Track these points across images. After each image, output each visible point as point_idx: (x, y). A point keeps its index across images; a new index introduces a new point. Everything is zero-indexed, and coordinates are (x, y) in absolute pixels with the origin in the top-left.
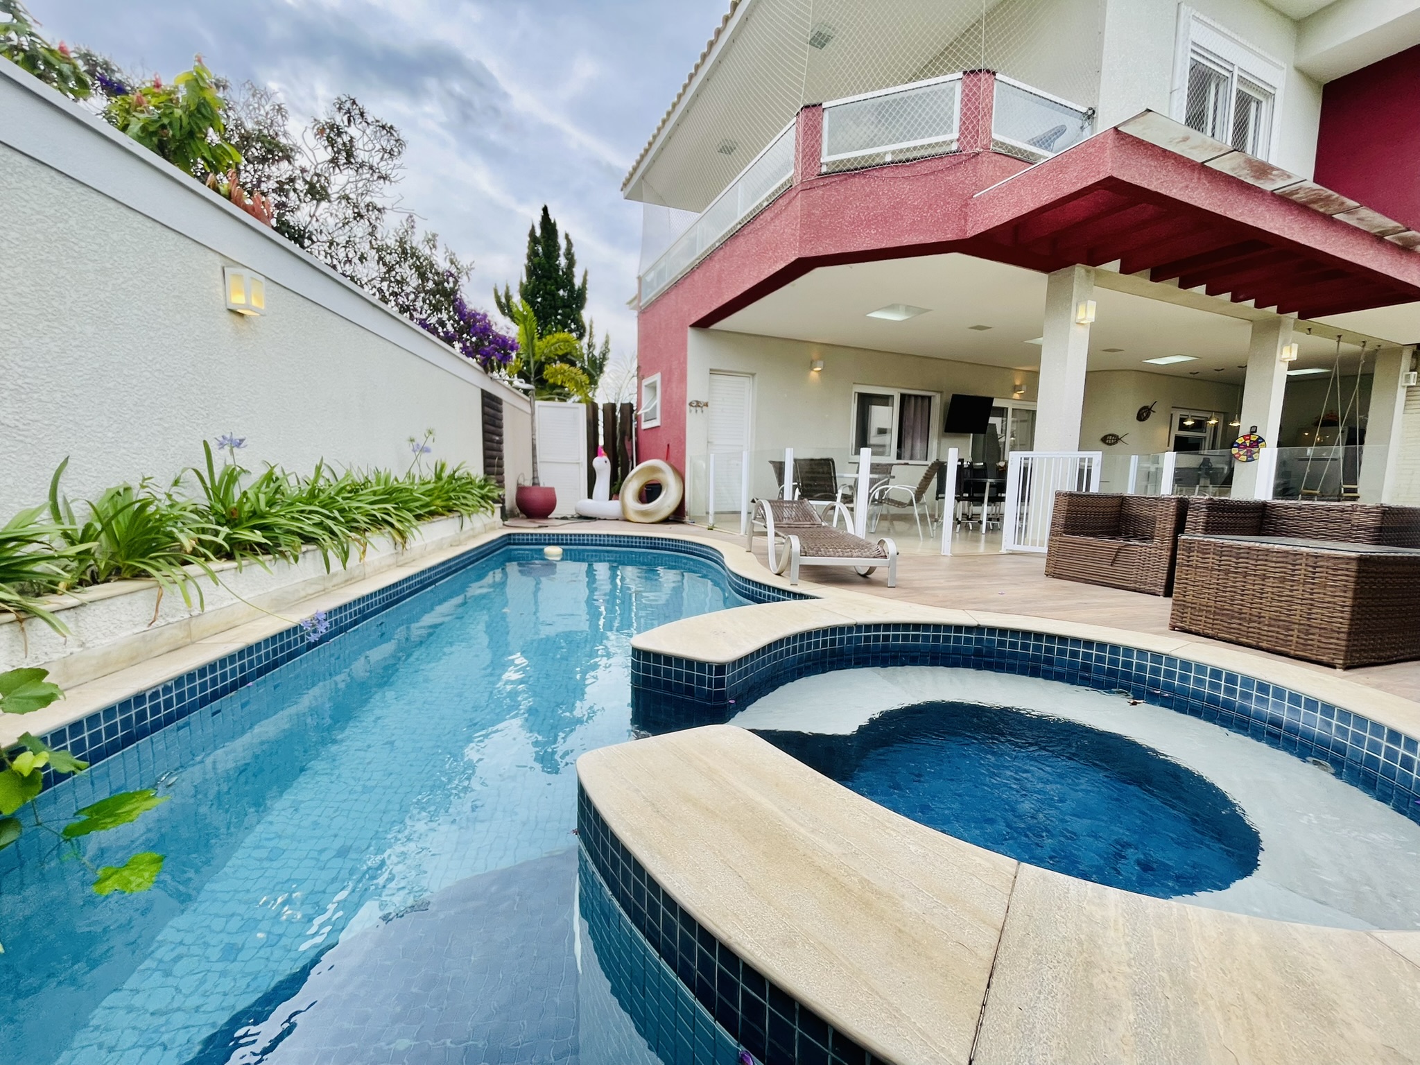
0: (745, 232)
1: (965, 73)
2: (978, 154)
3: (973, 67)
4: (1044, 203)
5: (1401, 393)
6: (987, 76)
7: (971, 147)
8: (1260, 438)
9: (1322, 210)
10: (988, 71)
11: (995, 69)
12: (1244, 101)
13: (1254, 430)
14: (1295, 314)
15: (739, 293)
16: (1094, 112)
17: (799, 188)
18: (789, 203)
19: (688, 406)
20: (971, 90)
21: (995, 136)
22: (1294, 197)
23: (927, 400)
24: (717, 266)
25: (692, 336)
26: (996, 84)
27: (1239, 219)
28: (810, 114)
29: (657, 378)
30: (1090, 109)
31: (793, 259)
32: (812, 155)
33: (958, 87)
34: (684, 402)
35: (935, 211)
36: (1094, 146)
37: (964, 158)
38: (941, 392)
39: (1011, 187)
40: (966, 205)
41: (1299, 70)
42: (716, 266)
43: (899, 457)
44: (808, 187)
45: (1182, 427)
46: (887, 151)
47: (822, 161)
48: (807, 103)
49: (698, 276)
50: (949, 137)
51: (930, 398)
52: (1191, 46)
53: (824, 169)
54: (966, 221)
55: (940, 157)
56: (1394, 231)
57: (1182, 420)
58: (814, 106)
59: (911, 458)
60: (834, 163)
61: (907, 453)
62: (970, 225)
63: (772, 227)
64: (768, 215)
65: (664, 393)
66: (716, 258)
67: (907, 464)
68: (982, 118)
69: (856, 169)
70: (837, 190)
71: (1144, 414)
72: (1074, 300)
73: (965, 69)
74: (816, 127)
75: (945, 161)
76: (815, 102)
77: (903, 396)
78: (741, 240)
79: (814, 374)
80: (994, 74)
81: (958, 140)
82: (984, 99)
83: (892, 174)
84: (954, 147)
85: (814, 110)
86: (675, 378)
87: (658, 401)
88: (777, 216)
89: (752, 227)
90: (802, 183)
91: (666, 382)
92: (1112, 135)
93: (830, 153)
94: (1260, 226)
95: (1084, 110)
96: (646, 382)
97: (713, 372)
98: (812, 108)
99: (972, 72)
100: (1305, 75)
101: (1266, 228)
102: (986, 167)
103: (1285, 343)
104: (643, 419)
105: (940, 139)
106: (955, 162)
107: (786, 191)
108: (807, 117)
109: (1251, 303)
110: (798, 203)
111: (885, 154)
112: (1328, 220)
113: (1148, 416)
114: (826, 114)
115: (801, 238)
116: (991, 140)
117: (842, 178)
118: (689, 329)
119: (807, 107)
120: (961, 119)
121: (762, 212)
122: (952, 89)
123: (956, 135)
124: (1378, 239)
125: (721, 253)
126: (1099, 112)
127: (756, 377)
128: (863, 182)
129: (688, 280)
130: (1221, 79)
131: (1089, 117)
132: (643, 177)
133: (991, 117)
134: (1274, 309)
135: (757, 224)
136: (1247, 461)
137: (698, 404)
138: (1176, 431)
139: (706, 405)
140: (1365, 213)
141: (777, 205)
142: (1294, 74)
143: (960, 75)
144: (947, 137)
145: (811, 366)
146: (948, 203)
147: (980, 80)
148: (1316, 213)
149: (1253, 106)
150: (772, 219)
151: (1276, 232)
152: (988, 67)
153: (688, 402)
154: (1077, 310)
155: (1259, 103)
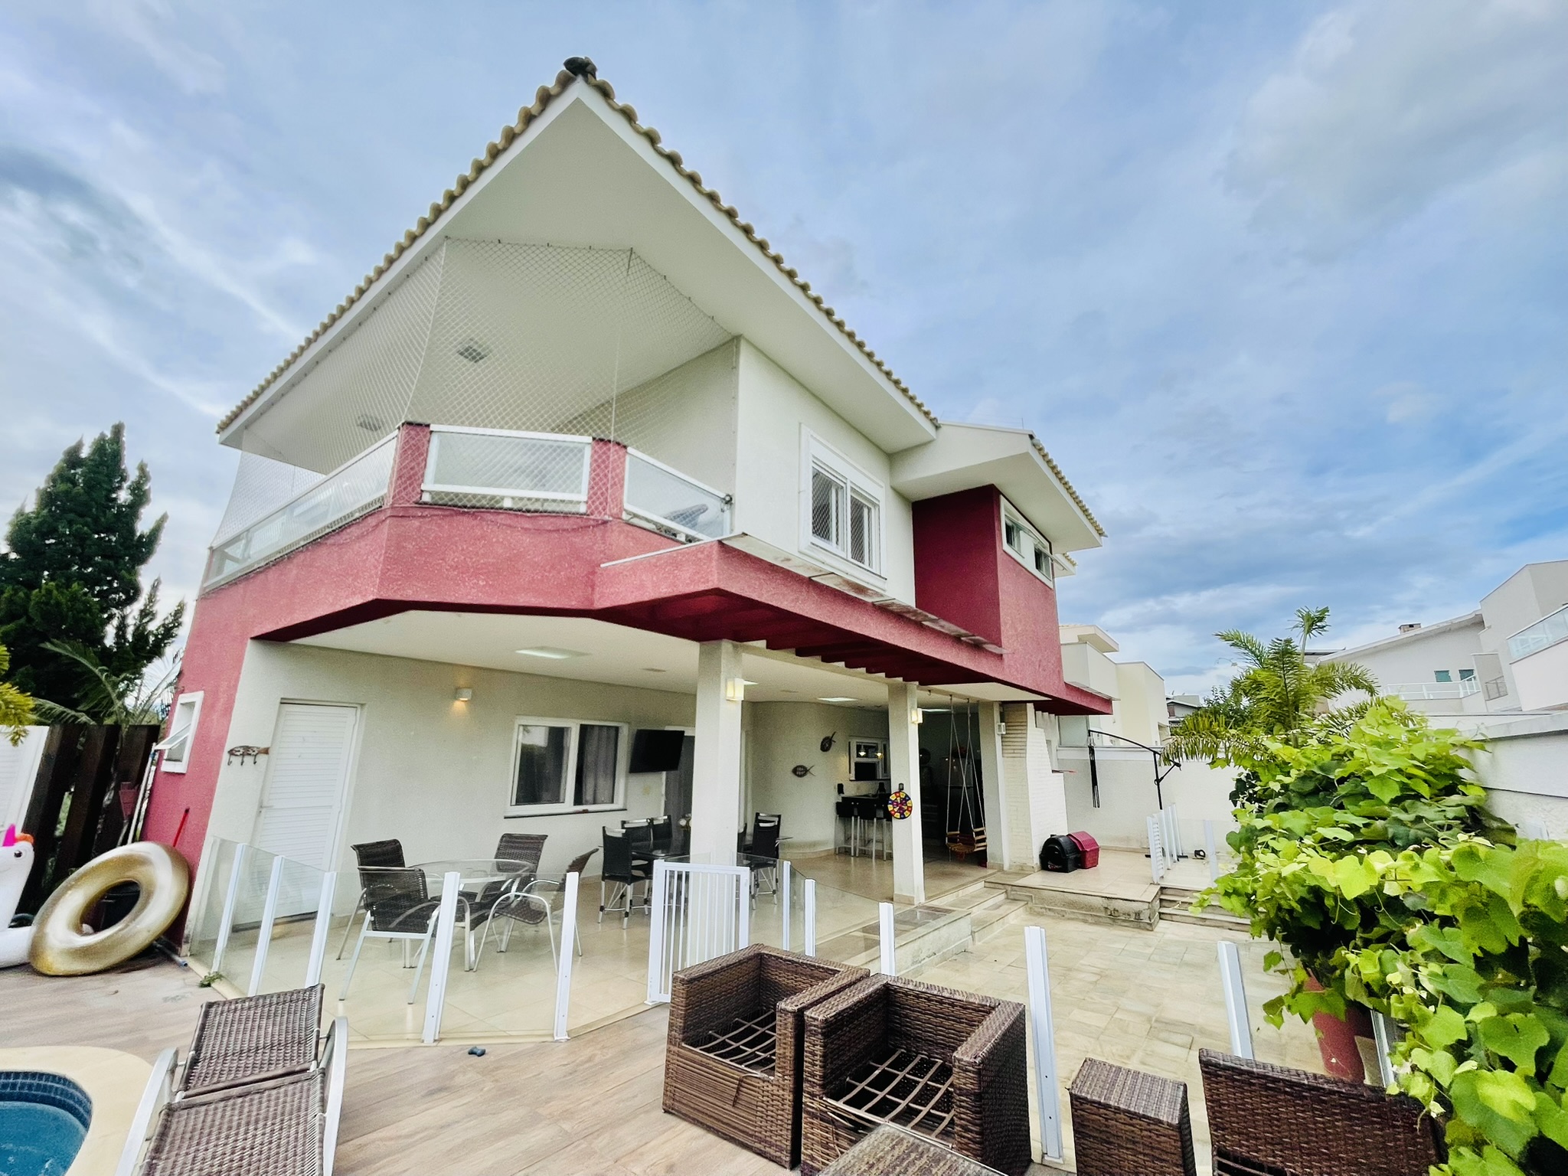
0: (329, 542)
1: (594, 439)
2: (605, 523)
3: (602, 436)
4: (663, 595)
5: (998, 739)
6: (617, 447)
7: (600, 513)
8: (907, 796)
9: (914, 618)
10: (618, 444)
11: (626, 444)
12: (857, 508)
13: (901, 788)
14: (917, 683)
15: (311, 617)
16: (731, 499)
17: (389, 513)
18: (377, 526)
19: (226, 756)
20: (600, 457)
21: (627, 506)
22: (891, 608)
23: (613, 733)
24: (295, 572)
25: (252, 654)
26: (628, 458)
27: (848, 628)
28: (413, 433)
29: (197, 697)
30: (728, 495)
31: (370, 598)
32: (410, 478)
33: (588, 452)
34: (223, 747)
35: (559, 573)
36: (702, 552)
37: (592, 522)
38: (629, 723)
39: (634, 567)
40: (594, 573)
41: (894, 489)
42: (293, 570)
43: (578, 800)
44: (401, 514)
45: (858, 756)
46: (509, 495)
47: (423, 487)
48: (411, 419)
49: (272, 575)
50: (576, 496)
51: (617, 729)
52: (811, 458)
53: (426, 498)
54: (593, 589)
55: (566, 515)
56: (966, 636)
57: (859, 749)
58: (420, 425)
59: (595, 802)
60: (438, 493)
61: (588, 795)
62: (597, 596)
63: (356, 547)
64: (354, 531)
65: (201, 724)
66: (295, 561)
67: (585, 811)
68: (612, 486)
69: (465, 507)
70: (439, 526)
71: (826, 745)
72: (723, 677)
73: (594, 435)
74: (418, 448)
75: (572, 521)
76: (420, 421)
77: (584, 730)
78: (323, 551)
79: (459, 705)
80: (625, 447)
81: (587, 502)
82: (614, 469)
83: (509, 522)
84: (583, 509)
85: (418, 429)
86: (219, 708)
87: (190, 735)
88: (362, 536)
89: (337, 537)
90: (392, 507)
91: (208, 707)
92: (716, 548)
93: (436, 481)
94: (866, 634)
95: (723, 495)
96: (183, 698)
97: (284, 702)
98: (417, 429)
99: (602, 440)
100: (900, 495)
101: (872, 636)
102: (616, 537)
103: (912, 708)
104: (165, 757)
105: (566, 496)
106: (582, 524)
107: (373, 512)
108: (408, 433)
109: (883, 675)
110: (385, 528)
111: (502, 498)
112: (919, 626)
113: (830, 745)
114: (435, 439)
115: (383, 574)
116: (622, 509)
117: (447, 513)
118: (249, 641)
119: (410, 424)
120: (590, 483)
121: (349, 525)
122: (581, 451)
123: (586, 499)
124: (957, 639)
125: (302, 556)
126: (735, 500)
127: (366, 708)
128: (474, 522)
129: (262, 576)
130: (839, 488)
131: (727, 503)
132: (247, 426)
133: (622, 486)
134: (900, 679)
135: (345, 536)
136: (901, 818)
137: (247, 751)
138: (855, 759)
139: (266, 751)
140: (943, 623)
141: (365, 523)
142: (890, 492)
143: (589, 439)
144: (574, 497)
145: (456, 694)
146: (574, 566)
147: (609, 449)
148: (909, 620)
149: (866, 511)
150: (358, 538)
151: (881, 639)
152: (619, 440)
153: (228, 748)
154: (726, 686)
155: (869, 510)
